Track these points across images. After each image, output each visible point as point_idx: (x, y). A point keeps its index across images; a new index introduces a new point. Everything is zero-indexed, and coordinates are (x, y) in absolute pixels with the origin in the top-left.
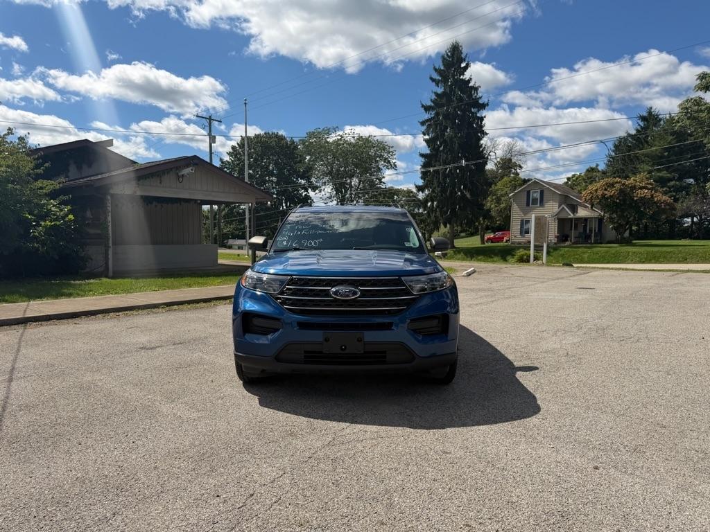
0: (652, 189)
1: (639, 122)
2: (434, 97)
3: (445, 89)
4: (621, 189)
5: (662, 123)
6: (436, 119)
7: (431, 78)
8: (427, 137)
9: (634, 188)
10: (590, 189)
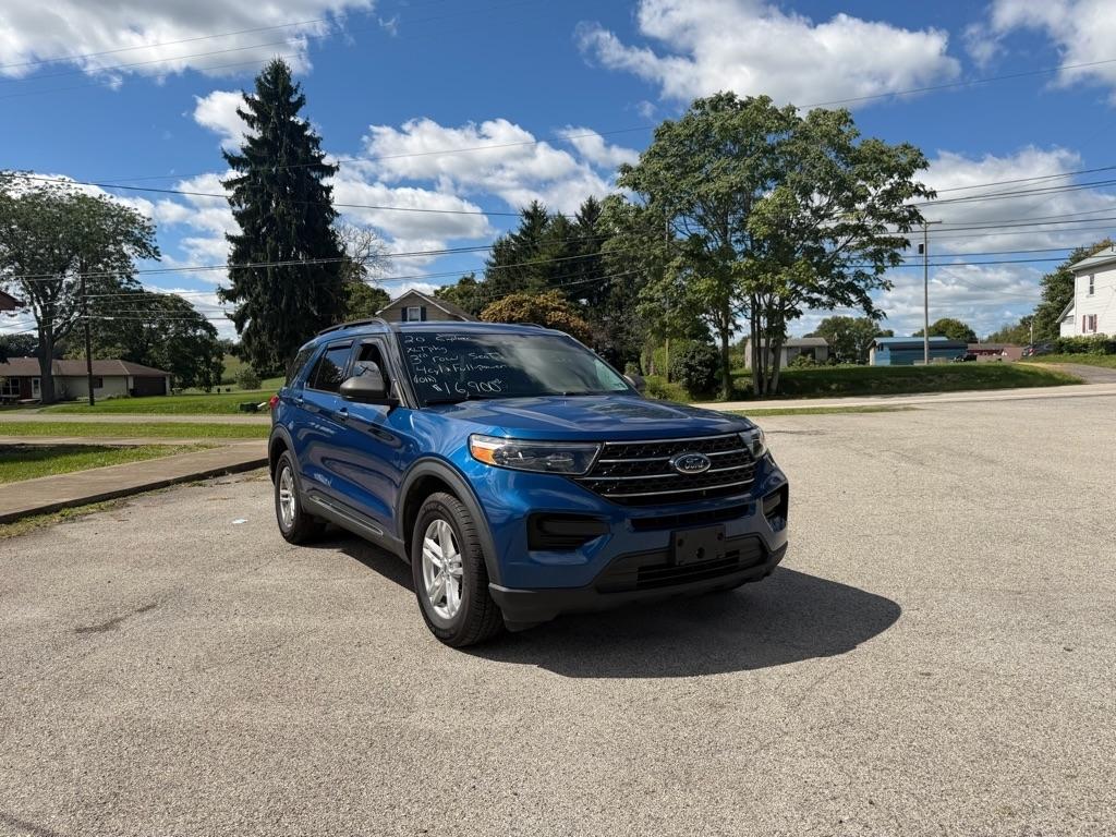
0: (566, 311)
1: (523, 218)
2: (246, 143)
3: (264, 133)
4: (531, 310)
5: (550, 222)
6: (252, 180)
7: (239, 112)
8: (237, 208)
9: (545, 308)
10: (492, 307)
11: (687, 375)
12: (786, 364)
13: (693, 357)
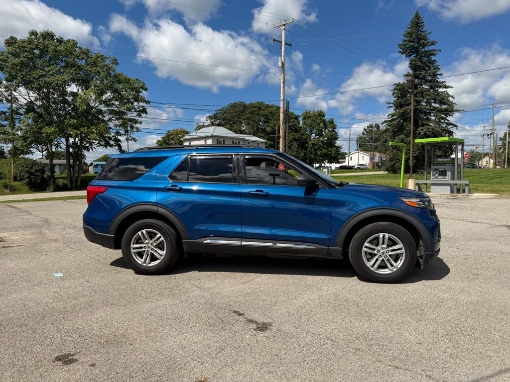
11: (28, 177)
12: (59, 173)
13: (31, 168)
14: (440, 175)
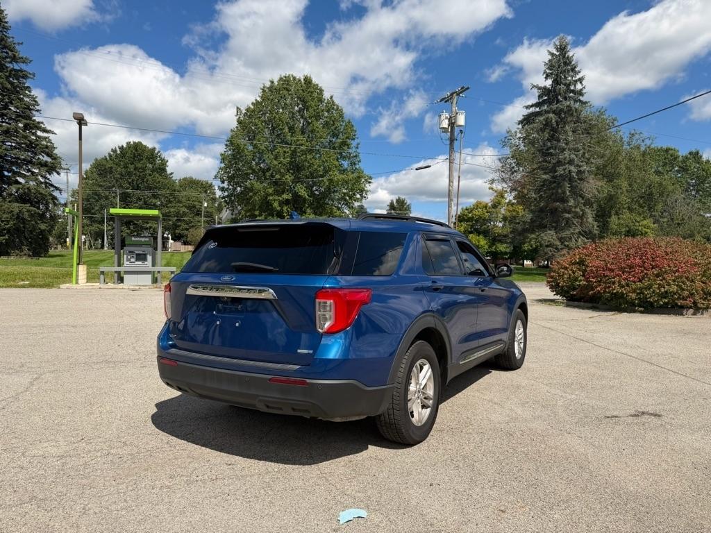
14: (137, 260)
